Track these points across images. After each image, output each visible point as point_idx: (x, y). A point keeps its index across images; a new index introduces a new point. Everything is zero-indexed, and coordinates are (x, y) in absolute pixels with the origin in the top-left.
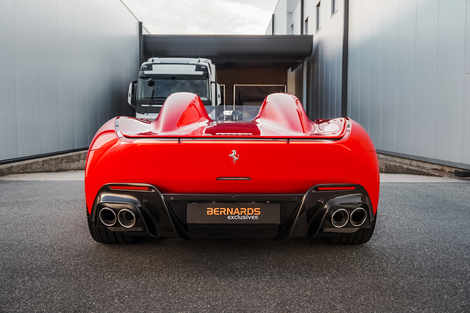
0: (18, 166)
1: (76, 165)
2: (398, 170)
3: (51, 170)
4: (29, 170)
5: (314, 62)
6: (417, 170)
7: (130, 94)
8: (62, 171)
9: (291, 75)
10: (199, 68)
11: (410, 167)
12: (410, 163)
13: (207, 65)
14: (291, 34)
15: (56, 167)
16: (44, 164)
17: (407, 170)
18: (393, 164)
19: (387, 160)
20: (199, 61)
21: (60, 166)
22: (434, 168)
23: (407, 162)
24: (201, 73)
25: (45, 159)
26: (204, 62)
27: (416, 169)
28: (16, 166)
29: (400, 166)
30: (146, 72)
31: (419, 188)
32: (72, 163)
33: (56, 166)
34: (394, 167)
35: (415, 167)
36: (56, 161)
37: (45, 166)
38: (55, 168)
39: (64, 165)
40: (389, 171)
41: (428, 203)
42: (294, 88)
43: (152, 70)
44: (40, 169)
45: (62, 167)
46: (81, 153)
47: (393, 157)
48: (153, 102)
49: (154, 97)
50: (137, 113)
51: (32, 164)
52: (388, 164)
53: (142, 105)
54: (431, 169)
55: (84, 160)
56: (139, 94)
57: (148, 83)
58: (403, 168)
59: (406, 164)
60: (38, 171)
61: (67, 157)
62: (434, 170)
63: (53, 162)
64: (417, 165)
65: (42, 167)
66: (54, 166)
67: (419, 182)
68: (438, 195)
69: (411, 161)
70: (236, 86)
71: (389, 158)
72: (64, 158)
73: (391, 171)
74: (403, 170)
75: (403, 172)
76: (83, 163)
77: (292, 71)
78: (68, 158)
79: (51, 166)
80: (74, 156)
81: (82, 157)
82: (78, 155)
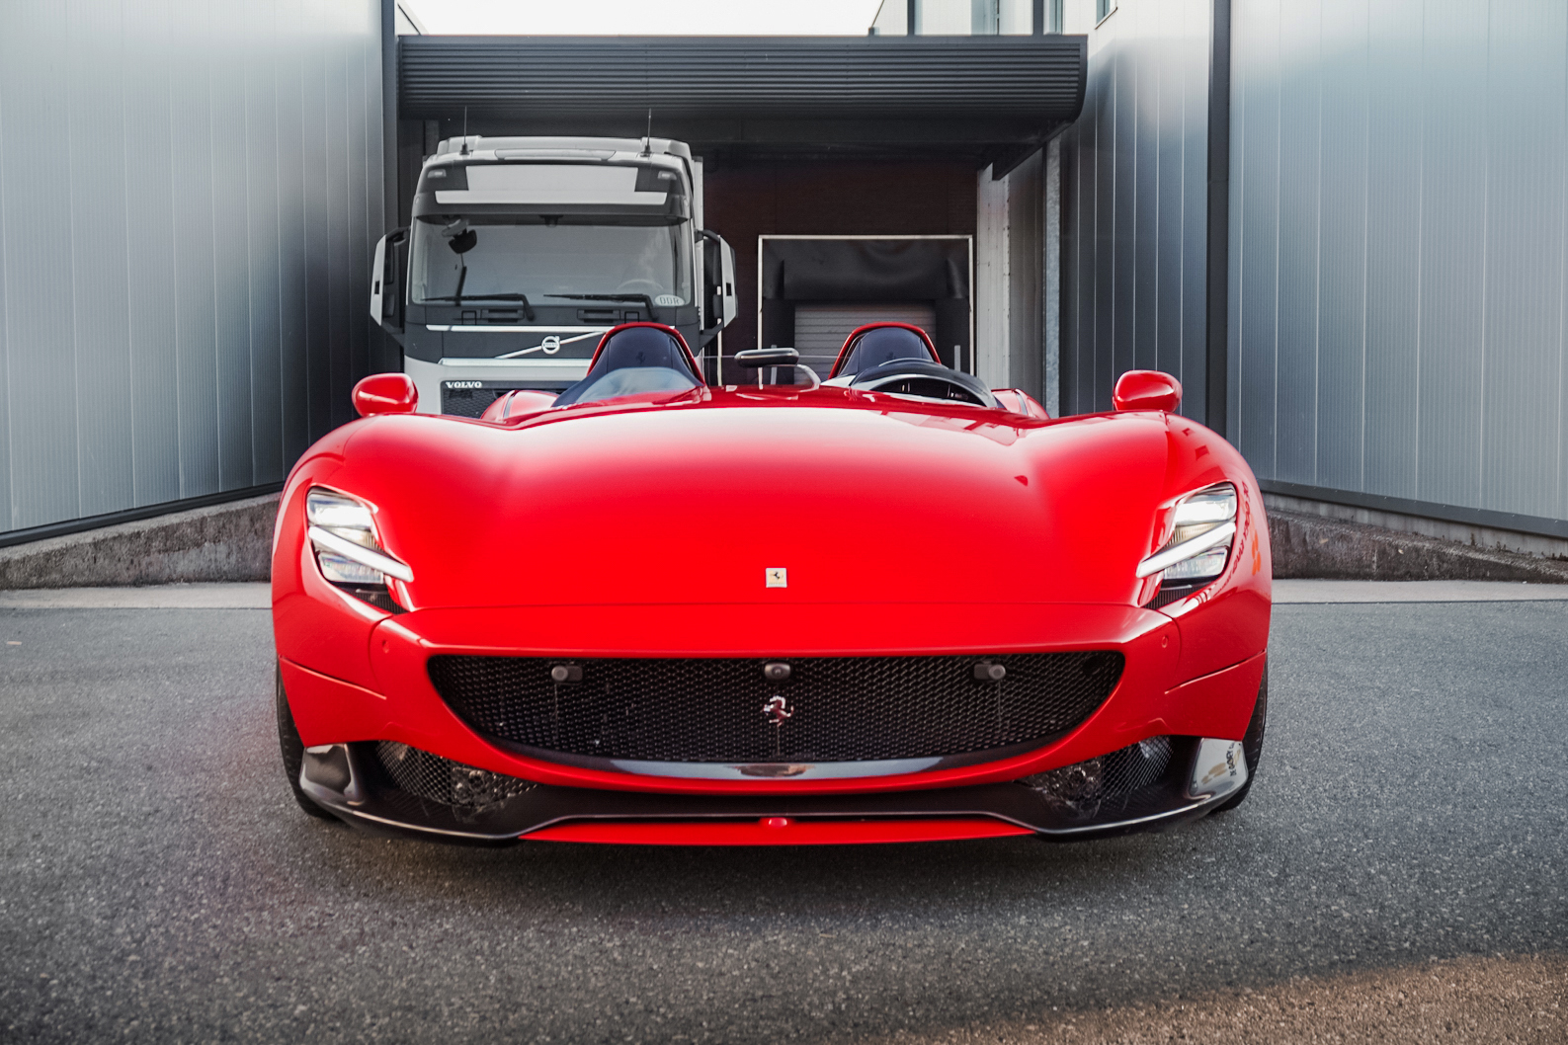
0: (24, 559)
1: (191, 561)
2: (1428, 565)
3: (118, 579)
4: (55, 576)
5: (1089, 143)
6: (1496, 564)
7: (378, 284)
8: (151, 584)
9: (995, 193)
10: (648, 177)
11: (1472, 555)
12: (1470, 541)
13: (678, 164)
14: (990, 31)
15: (132, 567)
16: (99, 555)
17: (1461, 565)
18: (1410, 545)
19: (1385, 530)
20: (647, 151)
21: (144, 564)
22: (1557, 555)
23: (1462, 534)
24: (659, 198)
25: (99, 534)
26: (666, 153)
27: (1492, 559)
28: (18, 561)
29: (1434, 552)
30: (444, 197)
31: (1494, 617)
32: (181, 552)
33: (132, 562)
34: (1414, 555)
35: (1489, 552)
36: (134, 546)
37: (100, 561)
38: (131, 572)
39: (156, 562)
40: (1396, 573)
41: (1518, 655)
42: (1006, 249)
43: (467, 189)
44: (87, 573)
45: (151, 569)
46: (206, 515)
47: (1409, 520)
48: (472, 315)
49: (464, 294)
50: (406, 358)
51: (63, 553)
52: (1390, 544)
53: (430, 327)
54: (1548, 559)
55: (214, 542)
56: (414, 282)
57: (452, 238)
58: (1445, 558)
59: (1458, 543)
60: (81, 580)
61: (164, 529)
62: (1557, 562)
63: (124, 550)
64: (1499, 547)
65: (92, 567)
66: (126, 565)
67: (1497, 599)
68: (1557, 634)
69: (1476, 533)
70: (764, 241)
71: (1394, 523)
72: (155, 532)
73: (1402, 571)
74: (1445, 565)
75: (1447, 571)
76: (213, 556)
77: (996, 176)
78: (168, 532)
79: (119, 565)
80: (184, 527)
81: (210, 531)
82: (198, 525)
